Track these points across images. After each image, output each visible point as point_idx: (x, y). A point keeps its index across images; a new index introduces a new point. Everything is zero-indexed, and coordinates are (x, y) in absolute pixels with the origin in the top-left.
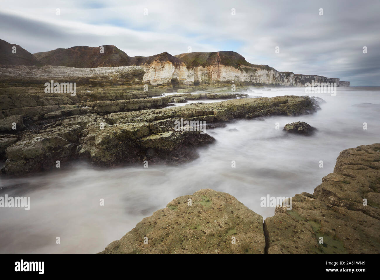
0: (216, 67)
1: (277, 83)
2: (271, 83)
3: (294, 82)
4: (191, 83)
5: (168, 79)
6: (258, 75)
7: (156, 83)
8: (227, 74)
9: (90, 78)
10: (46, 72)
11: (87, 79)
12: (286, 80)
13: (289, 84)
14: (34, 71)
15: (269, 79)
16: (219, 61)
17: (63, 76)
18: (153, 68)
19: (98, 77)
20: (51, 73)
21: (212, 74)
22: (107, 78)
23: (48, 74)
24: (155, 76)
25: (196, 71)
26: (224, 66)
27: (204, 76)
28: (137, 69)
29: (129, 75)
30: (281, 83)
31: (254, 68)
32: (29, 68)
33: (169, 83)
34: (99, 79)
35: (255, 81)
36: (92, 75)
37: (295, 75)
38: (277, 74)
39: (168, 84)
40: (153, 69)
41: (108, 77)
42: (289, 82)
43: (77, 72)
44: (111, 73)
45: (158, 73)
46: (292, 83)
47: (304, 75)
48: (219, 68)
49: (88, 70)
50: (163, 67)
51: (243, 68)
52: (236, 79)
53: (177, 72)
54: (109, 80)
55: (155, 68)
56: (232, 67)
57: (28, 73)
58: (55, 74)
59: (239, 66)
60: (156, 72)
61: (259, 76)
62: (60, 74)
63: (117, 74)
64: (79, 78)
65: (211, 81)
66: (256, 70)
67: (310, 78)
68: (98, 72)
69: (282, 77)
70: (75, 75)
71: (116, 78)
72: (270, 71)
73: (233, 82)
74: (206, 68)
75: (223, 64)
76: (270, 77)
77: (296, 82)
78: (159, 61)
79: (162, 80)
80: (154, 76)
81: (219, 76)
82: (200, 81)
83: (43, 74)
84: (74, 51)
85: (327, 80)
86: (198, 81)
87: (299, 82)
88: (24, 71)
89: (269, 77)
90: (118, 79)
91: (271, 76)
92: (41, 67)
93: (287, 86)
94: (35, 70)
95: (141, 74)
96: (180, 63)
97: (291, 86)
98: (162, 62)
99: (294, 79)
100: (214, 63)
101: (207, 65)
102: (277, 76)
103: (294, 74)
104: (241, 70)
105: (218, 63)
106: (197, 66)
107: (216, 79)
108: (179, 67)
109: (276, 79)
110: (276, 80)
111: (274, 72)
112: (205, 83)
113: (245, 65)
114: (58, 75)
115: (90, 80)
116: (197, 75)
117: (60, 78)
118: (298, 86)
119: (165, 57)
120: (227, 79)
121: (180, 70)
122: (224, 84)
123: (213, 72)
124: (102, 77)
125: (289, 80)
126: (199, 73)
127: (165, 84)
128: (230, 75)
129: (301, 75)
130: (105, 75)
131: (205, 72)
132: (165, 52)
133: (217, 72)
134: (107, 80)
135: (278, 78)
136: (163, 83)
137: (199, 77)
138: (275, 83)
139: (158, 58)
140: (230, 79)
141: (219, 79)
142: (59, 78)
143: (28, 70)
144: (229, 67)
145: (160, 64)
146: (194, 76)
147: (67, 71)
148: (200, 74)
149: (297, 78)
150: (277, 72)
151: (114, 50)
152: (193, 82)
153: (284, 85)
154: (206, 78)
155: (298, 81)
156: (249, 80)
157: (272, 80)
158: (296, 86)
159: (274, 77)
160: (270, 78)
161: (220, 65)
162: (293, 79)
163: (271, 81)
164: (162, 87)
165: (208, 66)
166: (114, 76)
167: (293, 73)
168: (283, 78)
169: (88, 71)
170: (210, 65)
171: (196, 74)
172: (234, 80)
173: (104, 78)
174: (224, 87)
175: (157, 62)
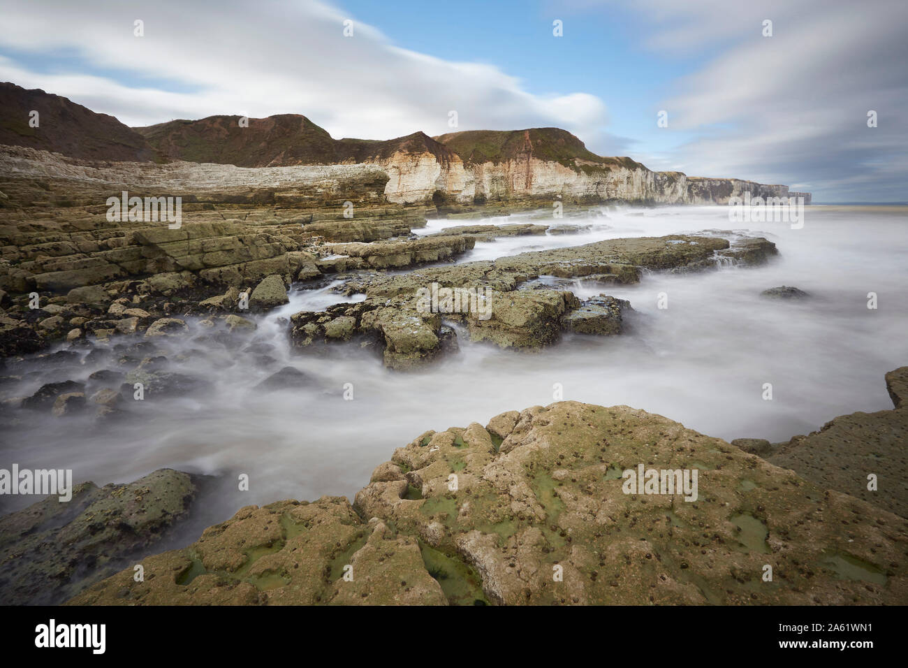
0: (522, 163)
1: (648, 197)
2: (635, 196)
3: (686, 194)
4: (468, 200)
5: (427, 192)
6: (612, 181)
7: (400, 201)
8: (545, 181)
9: (276, 190)
10: (176, 177)
11: (271, 193)
12: (668, 191)
13: (675, 198)
14: (152, 174)
15: (633, 188)
16: (530, 151)
17: (215, 185)
18: (394, 167)
19: (292, 188)
20: (188, 177)
21: (514, 181)
22: (312, 190)
23: (181, 180)
24: (399, 184)
25: (478, 173)
26: (540, 161)
27: (497, 184)
28: (372, 170)
29: (356, 184)
30: (657, 198)
31: (604, 166)
32: (141, 167)
33: (429, 201)
34: (293, 194)
35: (606, 195)
36: (278, 183)
37: (688, 180)
38: (649, 176)
39: (427, 203)
40: (394, 170)
41: (312, 187)
42: (674, 195)
43: (244, 177)
44: (317, 179)
45: (405, 178)
46: (682, 198)
47: (709, 180)
48: (528, 166)
49: (267, 171)
50: (417, 165)
51: (581, 166)
52: (567, 190)
53: (444, 175)
54: (315, 195)
55: (398, 168)
56: (557, 163)
57: (141, 178)
58: (196, 181)
59: (573, 162)
60: (402, 176)
61: (616, 184)
62: (208, 181)
63: (331, 181)
64: (252, 190)
65: (512, 196)
66: (608, 170)
67: (722, 185)
68: (289, 178)
69: (659, 183)
70: (241, 183)
71: (330, 191)
72: (634, 170)
73: (560, 197)
74: (500, 165)
75: (538, 158)
76: (635, 183)
77: (691, 195)
78: (407, 153)
79: (414, 194)
80: (397, 185)
81: (528, 183)
82: (489, 195)
83: (171, 181)
84: (210, 126)
85: (760, 190)
86: (483, 195)
87: (697, 194)
88: (132, 175)
89: (633, 185)
90: (334, 192)
91: (637, 182)
92: (166, 165)
93: (670, 202)
94: (154, 172)
95: (380, 182)
96: (449, 156)
97: (679, 203)
98: (414, 155)
99: (686, 188)
100: (518, 156)
101: (501, 159)
102: (649, 183)
103: (687, 176)
104: (577, 170)
105: (526, 155)
106: (481, 162)
107: (522, 191)
108: (449, 165)
109: (646, 188)
110: (647, 191)
111: (643, 172)
112: (499, 199)
113: (585, 159)
114: (203, 182)
115: (277, 194)
116: (481, 182)
117: (211, 189)
118: (695, 204)
119: (418, 144)
120: (546, 191)
121: (451, 171)
122: (539, 201)
123: (516, 176)
124: (299, 189)
125: (674, 190)
126: (486, 177)
127: (421, 201)
128: (553, 183)
129: (702, 180)
130: (305, 183)
131: (499, 175)
132: (419, 132)
133: (524, 174)
134: (310, 193)
135: (651, 186)
136: (417, 201)
137: (485, 186)
138: (644, 197)
139: (403, 144)
140: (553, 190)
141: (529, 192)
142: (208, 189)
143: (139, 172)
144: (551, 164)
145: (409, 158)
146: (474, 184)
147: (222, 174)
148: (487, 179)
149: (692, 184)
150: (649, 173)
151: (304, 126)
152: (473, 196)
153: (663, 201)
154: (502, 189)
155: (694, 192)
156: (593, 193)
157: (640, 192)
158: (690, 203)
159: (642, 183)
160: (635, 186)
161: (531, 159)
162: (683, 187)
163: (635, 193)
164: (414, 208)
165: (504, 162)
166: (324, 186)
167: (683, 174)
168: (661, 186)
169: (267, 174)
170: (509, 161)
171: (479, 180)
172: (562, 193)
173: (304, 189)
174: (540, 207)
175: (403, 154)
